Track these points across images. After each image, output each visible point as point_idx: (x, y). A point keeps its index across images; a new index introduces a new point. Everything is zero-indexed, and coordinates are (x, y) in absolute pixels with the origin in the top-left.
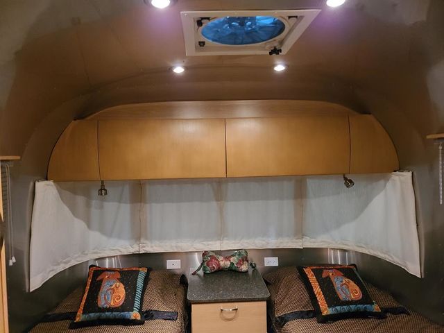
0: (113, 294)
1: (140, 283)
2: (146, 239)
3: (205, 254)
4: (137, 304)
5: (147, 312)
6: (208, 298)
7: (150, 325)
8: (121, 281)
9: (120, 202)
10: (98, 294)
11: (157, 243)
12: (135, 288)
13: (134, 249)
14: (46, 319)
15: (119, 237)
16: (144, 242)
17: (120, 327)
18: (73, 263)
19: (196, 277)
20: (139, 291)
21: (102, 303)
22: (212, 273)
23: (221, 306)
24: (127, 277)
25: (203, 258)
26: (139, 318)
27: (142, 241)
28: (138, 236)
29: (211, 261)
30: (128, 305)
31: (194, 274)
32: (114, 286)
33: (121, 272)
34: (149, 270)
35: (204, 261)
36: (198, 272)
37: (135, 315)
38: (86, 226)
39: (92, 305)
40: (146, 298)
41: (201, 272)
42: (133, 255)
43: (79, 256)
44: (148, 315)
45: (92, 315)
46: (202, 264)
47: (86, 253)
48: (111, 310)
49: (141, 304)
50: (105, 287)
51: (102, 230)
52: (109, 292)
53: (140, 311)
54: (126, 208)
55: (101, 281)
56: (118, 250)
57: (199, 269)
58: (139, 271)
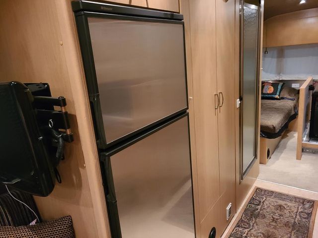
1: (279, 87)
2: (283, 74)
4: (278, 93)
7: (283, 101)
8: (272, 85)
9: (272, 57)
11: (288, 76)
13: (277, 78)
15: (271, 73)
20: (279, 90)
21: (264, 92)
24: (275, 85)
27: (281, 74)
28: (279, 73)
30: (275, 93)
32: (269, 87)
33: (272, 83)
34: (284, 84)
37: (277, 96)
40: (282, 93)
42: (276, 81)
44: (283, 98)
48: (268, 94)
49: (280, 94)
50: (265, 87)
53: (279, 96)
54: (275, 60)
55: (265, 85)
58: (279, 83)
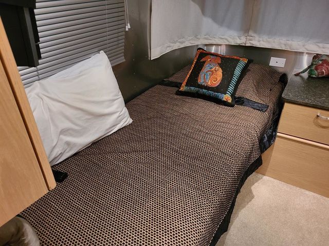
0: (212, 76)
1: (238, 72)
2: (255, 32)
3: (316, 57)
4: (231, 89)
5: (239, 98)
6: (306, 101)
7: (238, 109)
8: (221, 65)
10: (199, 73)
11: (265, 37)
12: (232, 74)
13: (240, 40)
14: (162, 83)
15: (229, 27)
16: (253, 35)
17: (213, 104)
18: (187, 44)
19: (298, 78)
20: (235, 79)
21: (201, 81)
22: (318, 78)
23: (319, 112)
24: (227, 63)
25: (313, 61)
26: (230, 101)
27: (251, 33)
28: (249, 25)
29: (322, 65)
30: (222, 88)
31: (297, 75)
32: (214, 69)
33: (222, 58)
34: (250, 62)
35: (312, 64)
36: (303, 75)
37: (227, 97)
38: (200, 11)
39: (193, 81)
40: (241, 86)
41: (305, 75)
42: (240, 47)
43: (192, 39)
44: (239, 101)
45: (193, 88)
46: (309, 67)
47: (199, 37)
48: (207, 88)
49: (235, 89)
50: (206, 68)
51: (215, 18)
52: (208, 73)
53: (233, 95)
55: (204, 62)
56: (226, 39)
57: (303, 72)
58: (239, 60)
